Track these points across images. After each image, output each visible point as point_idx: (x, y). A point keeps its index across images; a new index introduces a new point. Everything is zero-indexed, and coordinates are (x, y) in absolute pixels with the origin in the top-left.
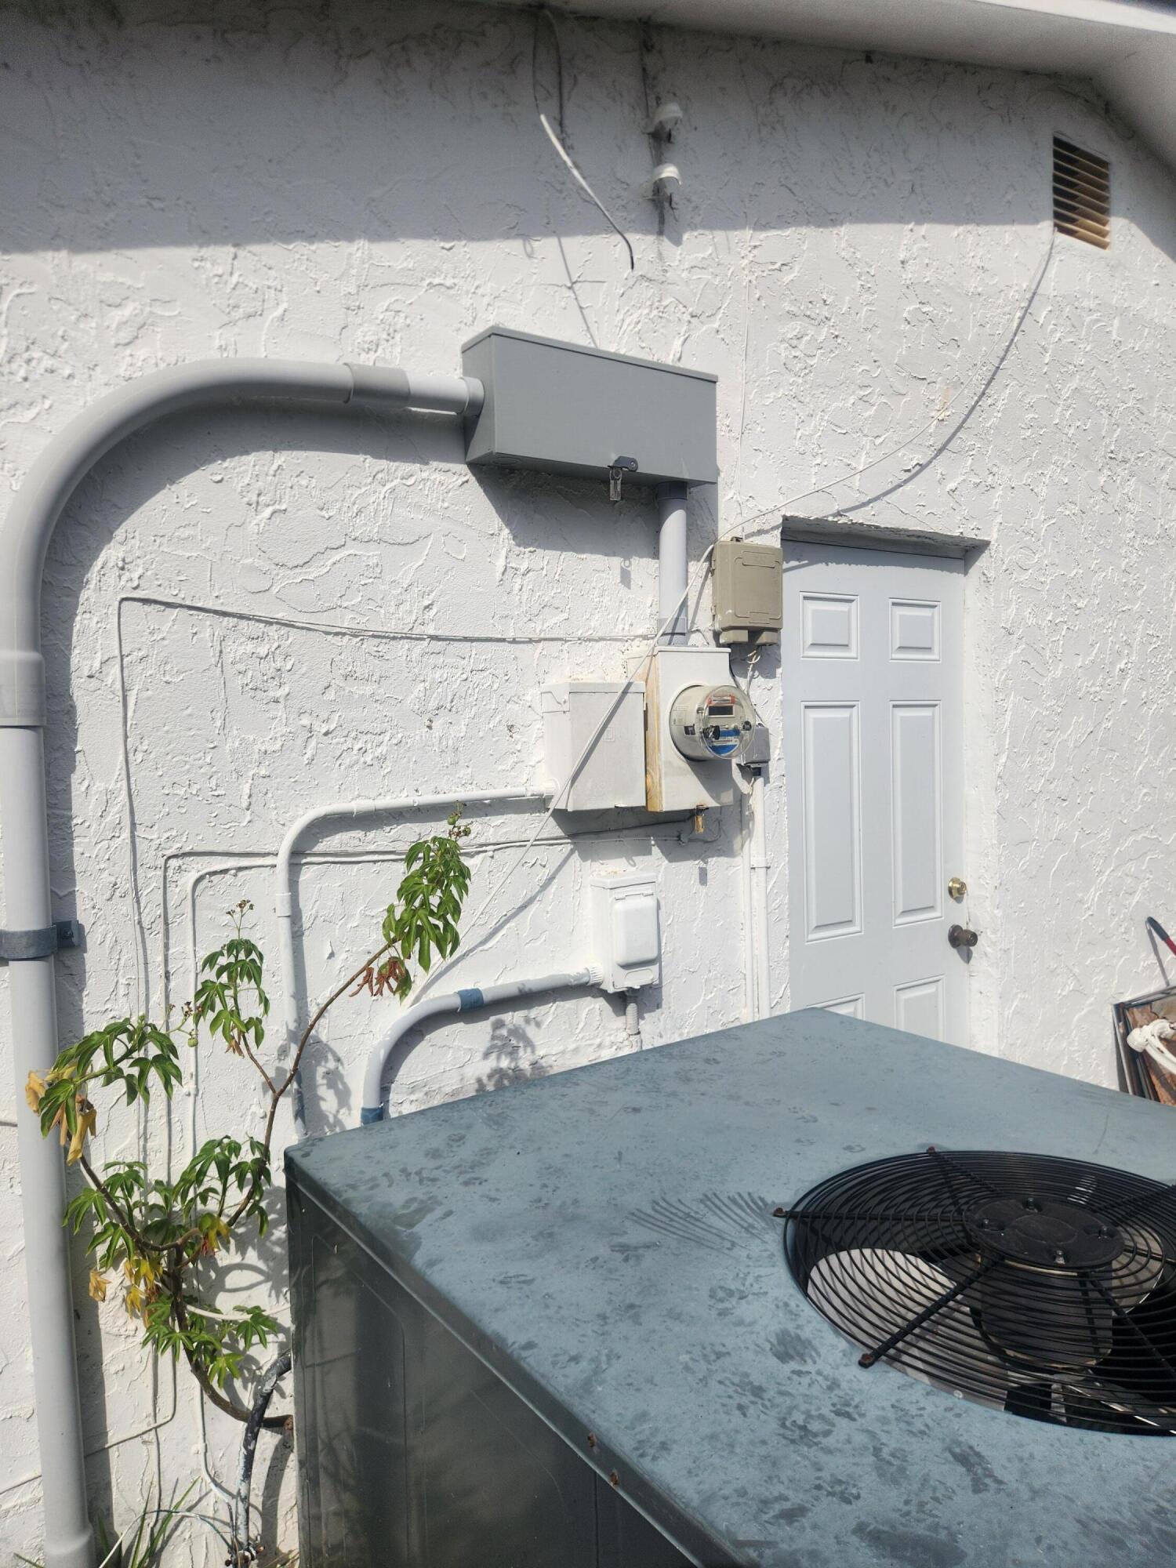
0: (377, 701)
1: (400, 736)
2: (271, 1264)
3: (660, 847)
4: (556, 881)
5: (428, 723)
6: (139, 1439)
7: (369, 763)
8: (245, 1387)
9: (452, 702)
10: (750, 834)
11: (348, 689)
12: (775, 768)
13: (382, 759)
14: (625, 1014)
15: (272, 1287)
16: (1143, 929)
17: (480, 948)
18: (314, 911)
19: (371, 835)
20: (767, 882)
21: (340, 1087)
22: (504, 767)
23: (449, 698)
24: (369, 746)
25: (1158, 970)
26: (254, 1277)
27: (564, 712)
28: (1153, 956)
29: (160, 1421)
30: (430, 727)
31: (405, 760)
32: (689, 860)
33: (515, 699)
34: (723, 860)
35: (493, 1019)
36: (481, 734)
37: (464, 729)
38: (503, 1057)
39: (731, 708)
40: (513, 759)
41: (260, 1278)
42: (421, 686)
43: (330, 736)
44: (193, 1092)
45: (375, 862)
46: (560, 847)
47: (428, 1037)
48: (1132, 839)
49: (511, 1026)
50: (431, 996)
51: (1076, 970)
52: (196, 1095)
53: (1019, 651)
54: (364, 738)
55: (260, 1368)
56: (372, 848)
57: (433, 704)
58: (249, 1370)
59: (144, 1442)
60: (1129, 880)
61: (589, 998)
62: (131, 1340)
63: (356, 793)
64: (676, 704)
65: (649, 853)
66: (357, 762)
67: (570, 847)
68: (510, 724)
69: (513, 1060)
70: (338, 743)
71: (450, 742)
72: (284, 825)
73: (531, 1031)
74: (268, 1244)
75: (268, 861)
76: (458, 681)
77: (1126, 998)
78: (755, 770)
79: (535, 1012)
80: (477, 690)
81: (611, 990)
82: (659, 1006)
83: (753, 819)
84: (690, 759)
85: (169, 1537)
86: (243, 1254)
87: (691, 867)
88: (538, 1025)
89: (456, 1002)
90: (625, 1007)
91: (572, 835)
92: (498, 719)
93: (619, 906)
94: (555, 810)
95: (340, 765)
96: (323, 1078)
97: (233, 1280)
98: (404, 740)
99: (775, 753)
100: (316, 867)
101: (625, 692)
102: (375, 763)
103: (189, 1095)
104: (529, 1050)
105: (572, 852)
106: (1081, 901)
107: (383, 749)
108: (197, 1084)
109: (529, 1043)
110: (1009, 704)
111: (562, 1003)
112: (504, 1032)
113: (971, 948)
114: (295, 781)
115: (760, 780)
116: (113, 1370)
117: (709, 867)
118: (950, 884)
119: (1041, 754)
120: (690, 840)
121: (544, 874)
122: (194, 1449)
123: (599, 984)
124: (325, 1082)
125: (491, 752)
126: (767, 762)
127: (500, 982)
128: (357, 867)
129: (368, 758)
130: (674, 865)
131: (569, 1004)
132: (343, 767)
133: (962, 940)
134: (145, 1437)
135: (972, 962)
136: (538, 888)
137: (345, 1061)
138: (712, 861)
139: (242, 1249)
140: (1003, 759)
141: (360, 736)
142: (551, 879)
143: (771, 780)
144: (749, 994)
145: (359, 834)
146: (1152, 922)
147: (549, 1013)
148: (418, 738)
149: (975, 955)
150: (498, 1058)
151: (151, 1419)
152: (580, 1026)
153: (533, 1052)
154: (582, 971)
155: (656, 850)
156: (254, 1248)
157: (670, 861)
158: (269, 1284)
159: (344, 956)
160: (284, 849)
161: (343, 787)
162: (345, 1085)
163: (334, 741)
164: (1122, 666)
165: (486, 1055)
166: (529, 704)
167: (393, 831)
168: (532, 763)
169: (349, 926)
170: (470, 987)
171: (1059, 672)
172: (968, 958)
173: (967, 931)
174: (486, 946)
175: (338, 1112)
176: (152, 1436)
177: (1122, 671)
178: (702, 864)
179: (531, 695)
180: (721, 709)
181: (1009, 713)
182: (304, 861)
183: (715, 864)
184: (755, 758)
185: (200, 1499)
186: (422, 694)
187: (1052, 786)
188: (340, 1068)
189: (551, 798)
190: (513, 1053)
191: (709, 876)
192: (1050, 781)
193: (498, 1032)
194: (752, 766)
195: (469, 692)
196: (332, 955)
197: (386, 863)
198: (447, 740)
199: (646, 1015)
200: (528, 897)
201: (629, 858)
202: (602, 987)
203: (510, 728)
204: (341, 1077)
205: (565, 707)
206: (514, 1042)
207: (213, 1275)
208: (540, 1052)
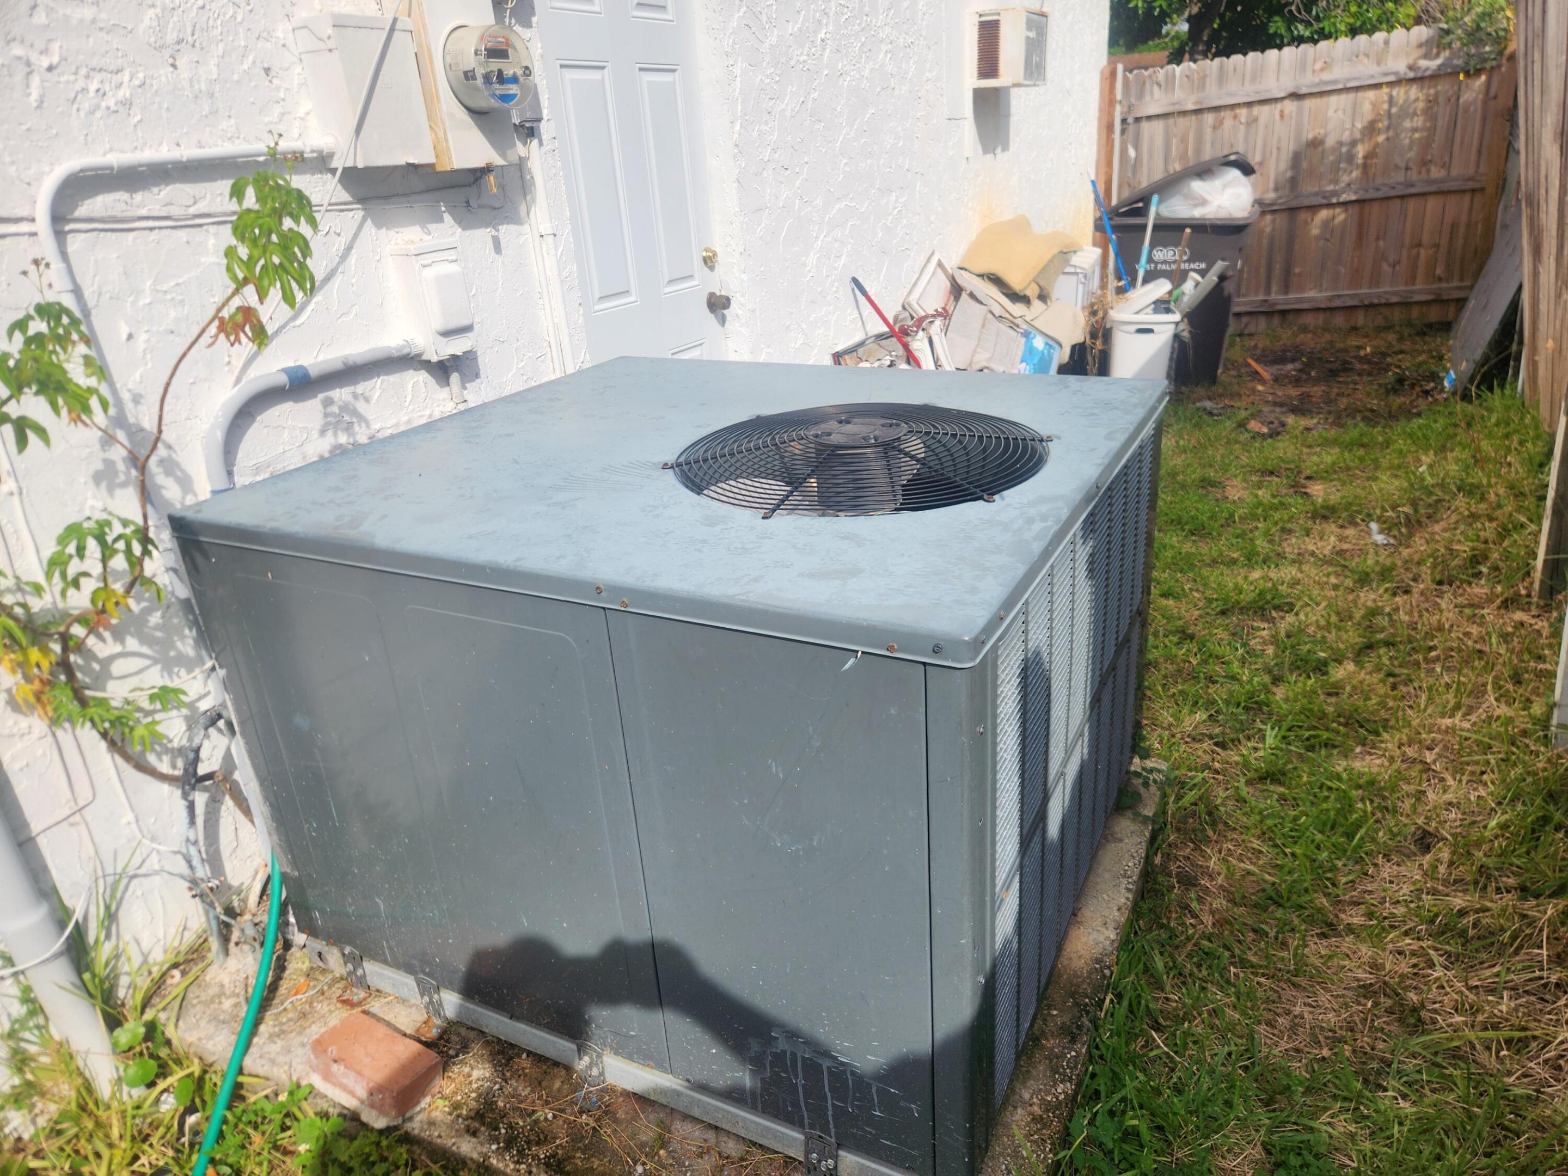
0: (101, 29)
1: (141, 75)
2: (157, 648)
3: (451, 214)
4: (354, 250)
5: (171, 61)
6: (65, 823)
7: (113, 108)
8: (160, 760)
9: (193, 35)
10: (534, 201)
11: (61, 12)
12: (545, 128)
13: (127, 104)
14: (448, 385)
15: (163, 669)
16: (850, 286)
17: (292, 324)
18: (96, 286)
19: (138, 197)
20: (556, 250)
21: (179, 473)
22: (270, 119)
23: (189, 30)
24: (107, 87)
25: (860, 323)
26: (138, 663)
27: (330, 50)
28: (856, 311)
29: (81, 803)
30: (174, 66)
31: (155, 106)
32: (480, 227)
33: (265, 34)
34: (512, 228)
35: (321, 396)
36: (236, 77)
37: (215, 69)
38: (340, 433)
39: (507, 51)
40: (277, 110)
41: (147, 662)
42: (151, 13)
43: (55, 72)
44: (15, 490)
45: (151, 229)
46: (351, 214)
47: (259, 418)
48: (837, 206)
49: (341, 403)
50: (252, 376)
51: (804, 326)
52: (21, 493)
53: (741, 14)
54: (98, 77)
55: (170, 741)
56: (143, 212)
57: (171, 37)
58: (160, 745)
59: (72, 825)
60: (837, 245)
61: (411, 372)
62: (26, 738)
63: (108, 146)
64: (448, 47)
65: (441, 220)
66: (98, 107)
67: (361, 213)
68: (266, 66)
69: (349, 435)
70: (68, 82)
71: (203, 87)
72: (29, 184)
73: (361, 406)
74: (146, 630)
75: (24, 227)
76: (195, 8)
77: (840, 348)
78: (529, 131)
79: (361, 388)
80: (219, 22)
81: (435, 359)
82: (477, 376)
83: (534, 184)
84: (472, 112)
85: (122, 898)
86: (122, 642)
87: (483, 235)
88: (367, 400)
89: (283, 379)
90: (448, 378)
91: (362, 200)
92: (251, 58)
93: (429, 273)
94: (344, 169)
95: (78, 110)
96: (158, 466)
97: (118, 668)
98: (148, 82)
99: (545, 113)
100: (83, 236)
101: (392, 30)
102: (121, 109)
103: (12, 494)
104: (363, 425)
105: (364, 219)
106: (804, 265)
107: (124, 93)
108: (17, 480)
109: (362, 418)
110: (737, 71)
111: (385, 378)
112: (335, 409)
113: (725, 312)
114: (28, 130)
115: (535, 142)
116: (17, 766)
117: (501, 235)
118: (704, 254)
119: (766, 123)
120: (479, 206)
121: (342, 242)
122: (124, 821)
123: (419, 355)
124: (161, 470)
125: (252, 100)
126: (539, 120)
127: (320, 359)
128: (131, 235)
129: (111, 102)
130: (468, 233)
131: (393, 378)
132: (82, 114)
133: (718, 304)
134: (72, 820)
135: (727, 324)
136: (337, 259)
137: (177, 448)
138: (503, 228)
139: (119, 636)
140: (738, 128)
141: (92, 74)
142: (349, 248)
143: (545, 143)
144: (556, 360)
145: (123, 196)
146: (855, 280)
147: (376, 386)
148: (163, 79)
149: (728, 318)
150: (335, 435)
151: (72, 803)
152: (409, 399)
153: (368, 426)
154: (401, 343)
155: (447, 217)
156: (132, 635)
157: (464, 229)
158: (159, 667)
159: (144, 337)
160: (42, 212)
161: (90, 138)
162: (183, 471)
163: (63, 79)
164: (823, 36)
165: (323, 432)
166: (282, 42)
167: (162, 194)
168: (302, 115)
169: (141, 303)
170: (291, 364)
171: (774, 39)
172: (723, 321)
173: (721, 296)
174: (298, 322)
175: (183, 498)
176: (77, 818)
177: (822, 40)
178: (494, 233)
179: (282, 30)
180: (497, 53)
181: (738, 79)
182: (67, 228)
183: (506, 231)
184: (528, 115)
185: (143, 861)
186: (155, 24)
187: (777, 155)
188: (174, 455)
189: (331, 155)
190: (349, 428)
191: (503, 245)
192: (774, 150)
193: (329, 410)
194: (527, 125)
195: (211, 23)
196: (130, 337)
197: (164, 231)
198: (199, 82)
199: (467, 385)
200: (329, 268)
201: (423, 227)
202: (424, 357)
203: (267, 70)
204: (177, 465)
205: (331, 44)
206: (347, 418)
207: (96, 666)
208: (377, 426)
